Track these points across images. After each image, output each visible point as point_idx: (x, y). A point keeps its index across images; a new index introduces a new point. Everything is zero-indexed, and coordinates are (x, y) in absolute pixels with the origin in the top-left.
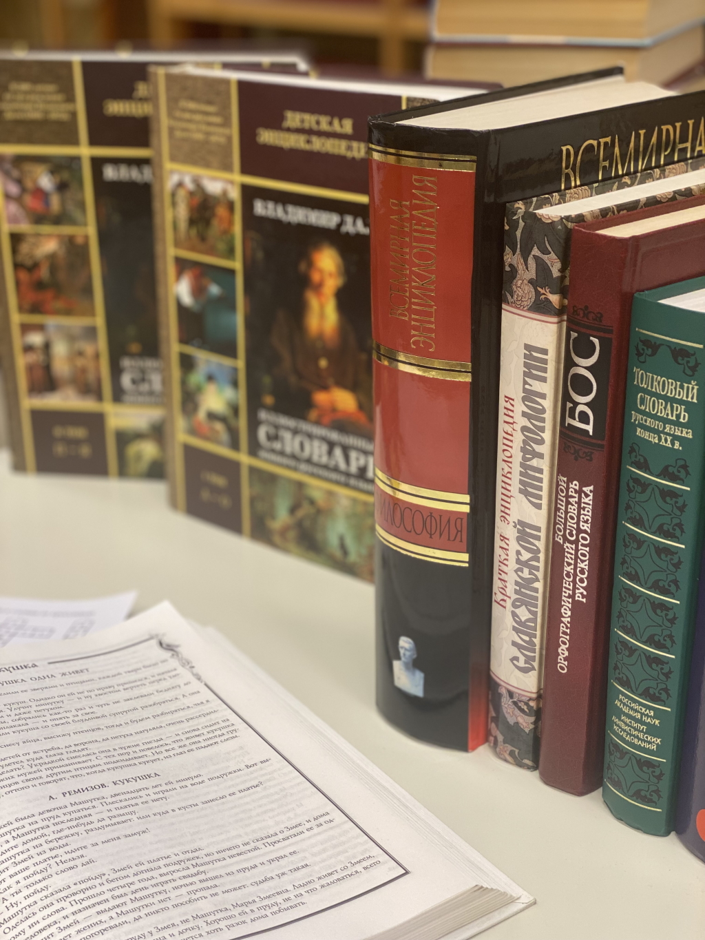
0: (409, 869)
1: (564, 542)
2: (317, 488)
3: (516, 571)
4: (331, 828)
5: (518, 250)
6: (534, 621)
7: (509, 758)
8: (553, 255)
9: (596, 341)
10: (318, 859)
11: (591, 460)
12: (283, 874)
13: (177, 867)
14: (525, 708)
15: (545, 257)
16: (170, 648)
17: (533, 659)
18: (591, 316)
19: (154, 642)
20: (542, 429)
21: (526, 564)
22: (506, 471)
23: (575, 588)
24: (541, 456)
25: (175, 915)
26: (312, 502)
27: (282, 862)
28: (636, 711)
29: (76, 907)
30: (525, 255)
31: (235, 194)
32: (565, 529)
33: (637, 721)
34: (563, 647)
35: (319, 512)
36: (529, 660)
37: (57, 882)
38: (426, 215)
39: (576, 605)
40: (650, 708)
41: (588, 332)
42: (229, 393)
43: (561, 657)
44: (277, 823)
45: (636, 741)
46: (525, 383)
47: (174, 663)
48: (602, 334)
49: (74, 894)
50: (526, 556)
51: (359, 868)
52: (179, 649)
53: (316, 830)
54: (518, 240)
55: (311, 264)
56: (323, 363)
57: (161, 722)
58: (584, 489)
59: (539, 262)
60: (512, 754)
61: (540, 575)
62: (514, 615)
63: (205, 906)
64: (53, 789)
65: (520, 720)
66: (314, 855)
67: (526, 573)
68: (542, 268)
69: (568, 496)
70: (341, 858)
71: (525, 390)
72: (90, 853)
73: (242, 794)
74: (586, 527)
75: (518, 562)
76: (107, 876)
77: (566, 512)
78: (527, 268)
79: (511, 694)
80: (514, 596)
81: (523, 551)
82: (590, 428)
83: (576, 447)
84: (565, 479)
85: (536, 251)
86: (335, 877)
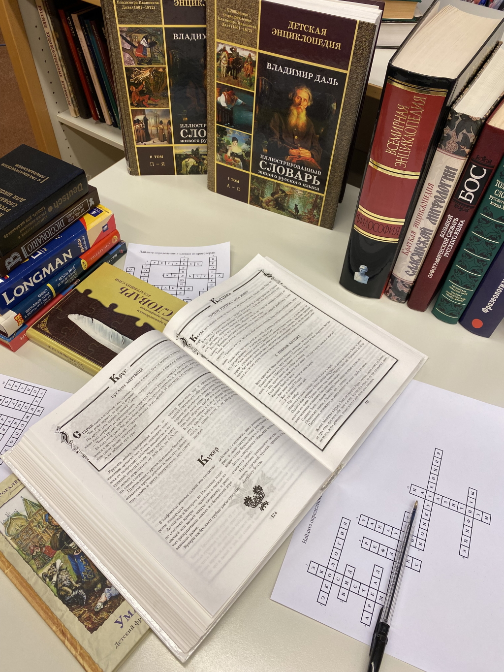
0: (398, 359)
1: (444, 237)
2: (286, 187)
3: (417, 244)
4: (365, 347)
5: (455, 129)
6: (420, 260)
7: (396, 300)
8: (473, 134)
9: (485, 170)
10: (367, 360)
11: (468, 211)
12: (361, 369)
13: (330, 375)
14: (408, 286)
15: (469, 134)
16: (269, 275)
17: (416, 272)
18: (486, 161)
19: (261, 274)
20: (445, 198)
21: (423, 242)
22: (421, 210)
23: (444, 252)
24: (442, 207)
25: (342, 395)
26: (283, 192)
27: (358, 364)
28: (459, 291)
29: (312, 399)
30: (458, 132)
31: (255, 58)
32: (447, 232)
33: (458, 293)
34: (433, 270)
35: (286, 195)
36: (413, 272)
37: (300, 390)
38: (416, 113)
39: (443, 258)
40: (465, 290)
41: (482, 166)
42: (245, 146)
43: (431, 273)
44: (348, 348)
45: (456, 299)
46: (442, 180)
47: (274, 283)
48: (487, 168)
49: (308, 394)
50: (423, 239)
51: (382, 361)
52: (272, 275)
53: (361, 348)
54: (456, 125)
55: (295, 95)
56: (296, 137)
57: (286, 311)
58: (461, 221)
59: (465, 135)
60: (397, 299)
61: (427, 246)
62: (411, 258)
63: (348, 389)
64: (274, 351)
65: (404, 290)
66: (366, 359)
67: (422, 245)
68: (465, 138)
69: (451, 223)
70: (374, 358)
71: (441, 183)
72: (303, 376)
73: (331, 337)
74: (457, 234)
75: (419, 241)
76: (313, 385)
77: (449, 228)
78: (457, 138)
79: (402, 282)
80: (413, 252)
81: (422, 238)
82: (471, 201)
83: (462, 207)
84: (452, 217)
85: (464, 131)
86: (377, 366)
